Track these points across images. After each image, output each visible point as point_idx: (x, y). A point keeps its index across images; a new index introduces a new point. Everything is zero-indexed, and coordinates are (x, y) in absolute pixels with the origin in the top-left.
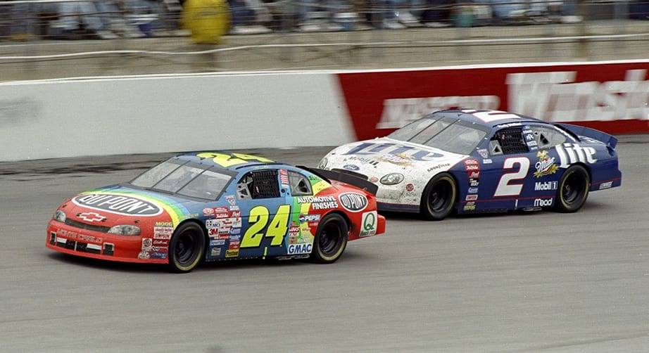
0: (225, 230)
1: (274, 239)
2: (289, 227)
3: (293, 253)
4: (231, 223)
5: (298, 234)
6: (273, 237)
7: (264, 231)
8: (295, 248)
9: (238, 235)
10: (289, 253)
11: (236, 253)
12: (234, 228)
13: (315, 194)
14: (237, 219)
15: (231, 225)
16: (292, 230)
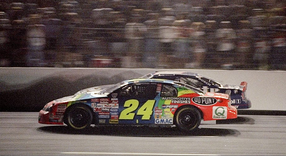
0: (106, 109)
1: (143, 116)
2: (154, 110)
3: (159, 123)
4: (111, 106)
5: (161, 114)
6: (143, 115)
7: (135, 111)
8: (160, 120)
9: (116, 112)
10: (156, 123)
11: (116, 122)
12: (113, 109)
13: (178, 96)
14: (115, 105)
15: (111, 107)
16: (157, 111)
